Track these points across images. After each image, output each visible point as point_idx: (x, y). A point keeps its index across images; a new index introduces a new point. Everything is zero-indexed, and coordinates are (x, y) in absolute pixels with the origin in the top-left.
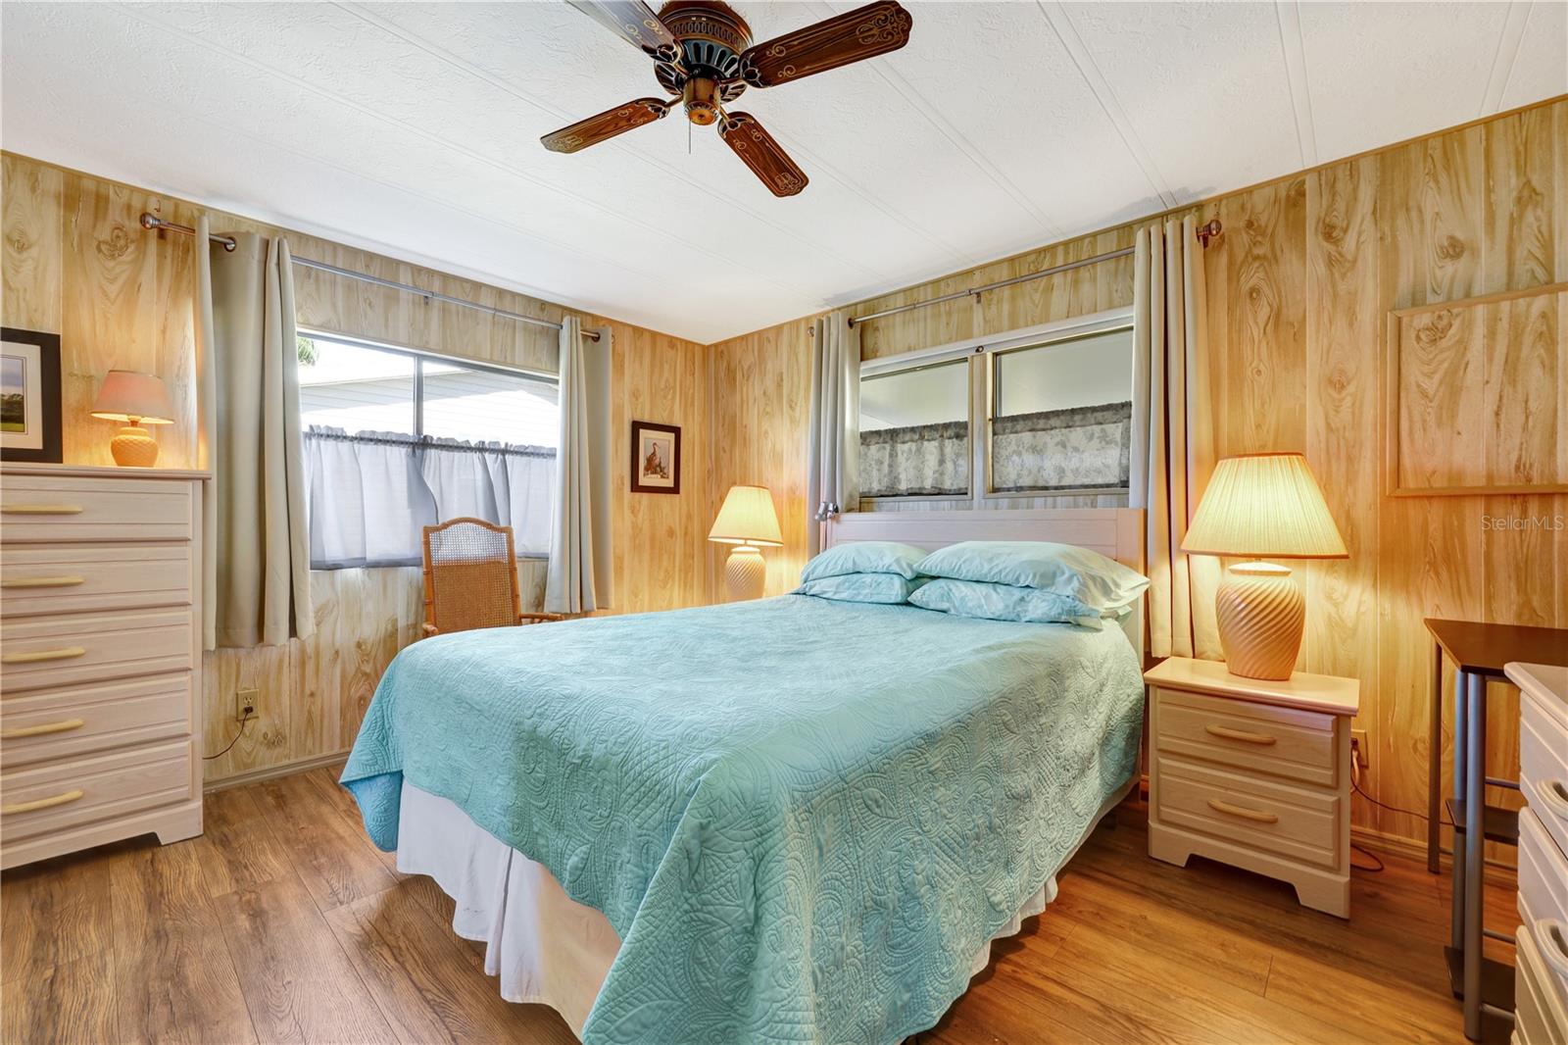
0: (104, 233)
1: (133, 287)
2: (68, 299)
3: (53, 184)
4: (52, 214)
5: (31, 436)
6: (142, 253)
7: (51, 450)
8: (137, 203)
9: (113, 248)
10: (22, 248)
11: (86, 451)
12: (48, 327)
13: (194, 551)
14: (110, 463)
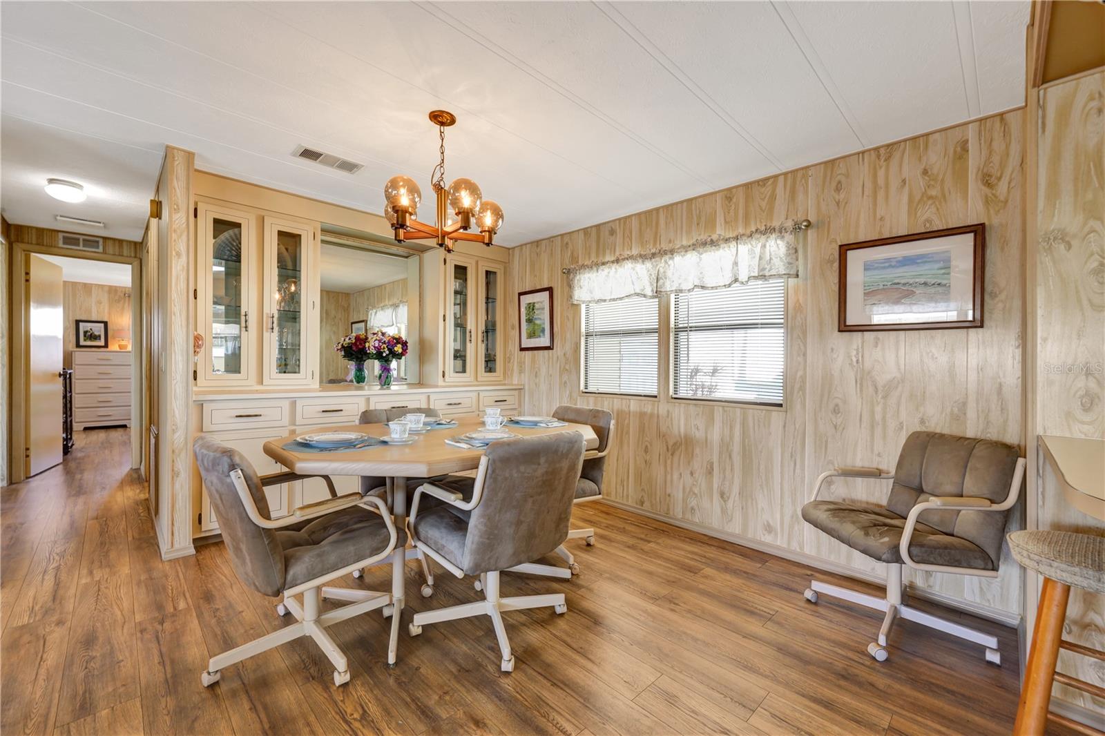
0: (117, 298)
1: (123, 308)
2: (109, 314)
3: (107, 289)
4: (106, 295)
5: (102, 343)
6: (125, 302)
7: (106, 346)
8: (124, 290)
9: (119, 301)
10: (101, 303)
11: (114, 347)
12: (105, 320)
13: (133, 367)
14: (118, 350)
